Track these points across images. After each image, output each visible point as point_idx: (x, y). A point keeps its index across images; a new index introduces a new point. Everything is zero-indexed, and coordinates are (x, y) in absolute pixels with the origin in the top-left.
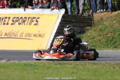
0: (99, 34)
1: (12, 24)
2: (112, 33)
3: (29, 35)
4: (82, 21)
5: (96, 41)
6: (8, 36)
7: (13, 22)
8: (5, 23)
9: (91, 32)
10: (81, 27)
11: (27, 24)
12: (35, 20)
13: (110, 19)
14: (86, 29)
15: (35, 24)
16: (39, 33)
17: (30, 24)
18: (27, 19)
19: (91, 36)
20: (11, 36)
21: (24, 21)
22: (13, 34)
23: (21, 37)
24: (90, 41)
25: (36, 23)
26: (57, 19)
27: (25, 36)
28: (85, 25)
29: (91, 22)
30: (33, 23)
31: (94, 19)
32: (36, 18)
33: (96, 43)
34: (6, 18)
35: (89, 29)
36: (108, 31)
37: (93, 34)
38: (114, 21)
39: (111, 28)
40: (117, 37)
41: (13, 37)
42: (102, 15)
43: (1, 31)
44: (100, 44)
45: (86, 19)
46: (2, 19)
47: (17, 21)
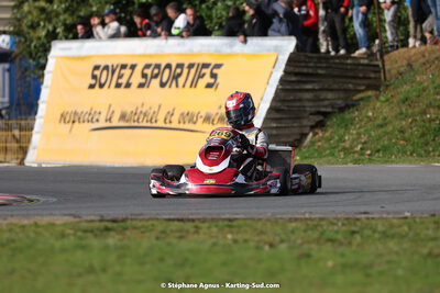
0: (401, 113)
1: (141, 86)
3: (190, 117)
4: (350, 74)
5: (391, 133)
6: (130, 122)
7: (143, 81)
8: (120, 81)
9: (378, 104)
10: (346, 90)
11: (184, 86)
12: (206, 72)
13: (433, 67)
14: (362, 99)
15: (209, 86)
16: (220, 112)
17: (194, 84)
18: (186, 71)
19: (376, 118)
20: (138, 120)
21: (177, 77)
22: (145, 115)
23: (168, 125)
24: (373, 133)
25: (212, 81)
26: (274, 66)
27: (179, 122)
28: (360, 85)
29: (377, 75)
30: (202, 82)
31: (387, 67)
32: (211, 67)
33: (390, 140)
34: (124, 67)
35: (369, 97)
36: (426, 102)
37: (382, 113)
39: (437, 94)
41: (145, 124)
43: (110, 106)
44: (402, 142)
45: (361, 67)
46: (113, 72)
47: (156, 76)
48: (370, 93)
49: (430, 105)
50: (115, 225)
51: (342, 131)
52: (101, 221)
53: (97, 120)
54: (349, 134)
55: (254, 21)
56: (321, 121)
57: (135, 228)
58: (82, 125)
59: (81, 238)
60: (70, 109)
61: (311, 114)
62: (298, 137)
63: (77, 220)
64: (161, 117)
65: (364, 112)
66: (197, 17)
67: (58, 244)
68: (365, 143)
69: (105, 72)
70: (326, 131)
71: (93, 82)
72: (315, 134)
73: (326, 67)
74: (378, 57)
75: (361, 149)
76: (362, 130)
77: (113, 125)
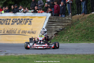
0: (76, 31)
1: (12, 24)
2: (86, 30)
3: (24, 32)
4: (64, 22)
6: (9, 33)
7: (13, 23)
8: (7, 23)
9: (70, 29)
11: (23, 24)
12: (28, 21)
13: (84, 20)
15: (29, 24)
17: (25, 24)
18: (23, 20)
20: (11, 33)
21: (21, 22)
23: (19, 34)
24: (69, 36)
25: (30, 23)
26: (45, 20)
27: (22, 33)
28: (66, 24)
30: (27, 23)
32: (30, 20)
33: (74, 37)
34: (8, 19)
37: (71, 31)
38: (87, 21)
39: (85, 26)
40: (89, 33)
41: (13, 33)
42: (78, 17)
43: (4, 29)
44: (77, 38)
45: (66, 20)
46: (5, 21)
47: (16, 22)
49: (83, 29)
51: (62, 35)
53: (1, 33)
54: (64, 36)
56: (57, 33)
61: (54, 31)
62: (51, 37)
64: (17, 32)
65: (67, 31)
68: (68, 38)
70: (58, 35)
71: (0, 23)
72: (55, 36)
73: (58, 20)
74: (70, 17)
75: (67, 40)
76: (67, 35)
77: (5, 33)
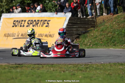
0: (101, 34)
2: (112, 32)
3: (41, 35)
4: (87, 23)
5: (98, 40)
7: (28, 25)
8: (21, 25)
9: (94, 32)
10: (86, 28)
11: (39, 26)
12: (46, 23)
13: (110, 21)
14: (90, 30)
15: (47, 26)
16: (50, 34)
17: (42, 26)
18: (40, 22)
19: (94, 36)
20: (26, 36)
21: (37, 24)
24: (93, 40)
25: (47, 25)
26: (65, 21)
28: (89, 26)
29: (94, 23)
30: (45, 25)
31: (97, 21)
32: (47, 21)
33: (98, 42)
34: (22, 21)
35: (92, 30)
36: (108, 31)
37: (95, 34)
38: (114, 23)
39: (111, 29)
40: (116, 36)
43: (18, 32)
44: (101, 42)
45: (90, 21)
46: (19, 22)
47: (31, 24)
48: (92, 28)
49: (109, 32)
50: (19, 66)
51: (84, 39)
52: (16, 64)
53: (15, 36)
54: (86, 40)
55: (59, 8)
56: (78, 36)
57: (25, 66)
58: (10, 37)
59: (10, 69)
60: (7, 33)
63: (9, 64)
65: (90, 34)
66: (43, 7)
67: (3, 71)
68: (90, 43)
69: (17, 22)
70: (79, 39)
71: (14, 25)
72: (76, 40)
73: (80, 21)
74: (95, 18)
75: (90, 44)
76: (90, 39)
77: (19, 37)
